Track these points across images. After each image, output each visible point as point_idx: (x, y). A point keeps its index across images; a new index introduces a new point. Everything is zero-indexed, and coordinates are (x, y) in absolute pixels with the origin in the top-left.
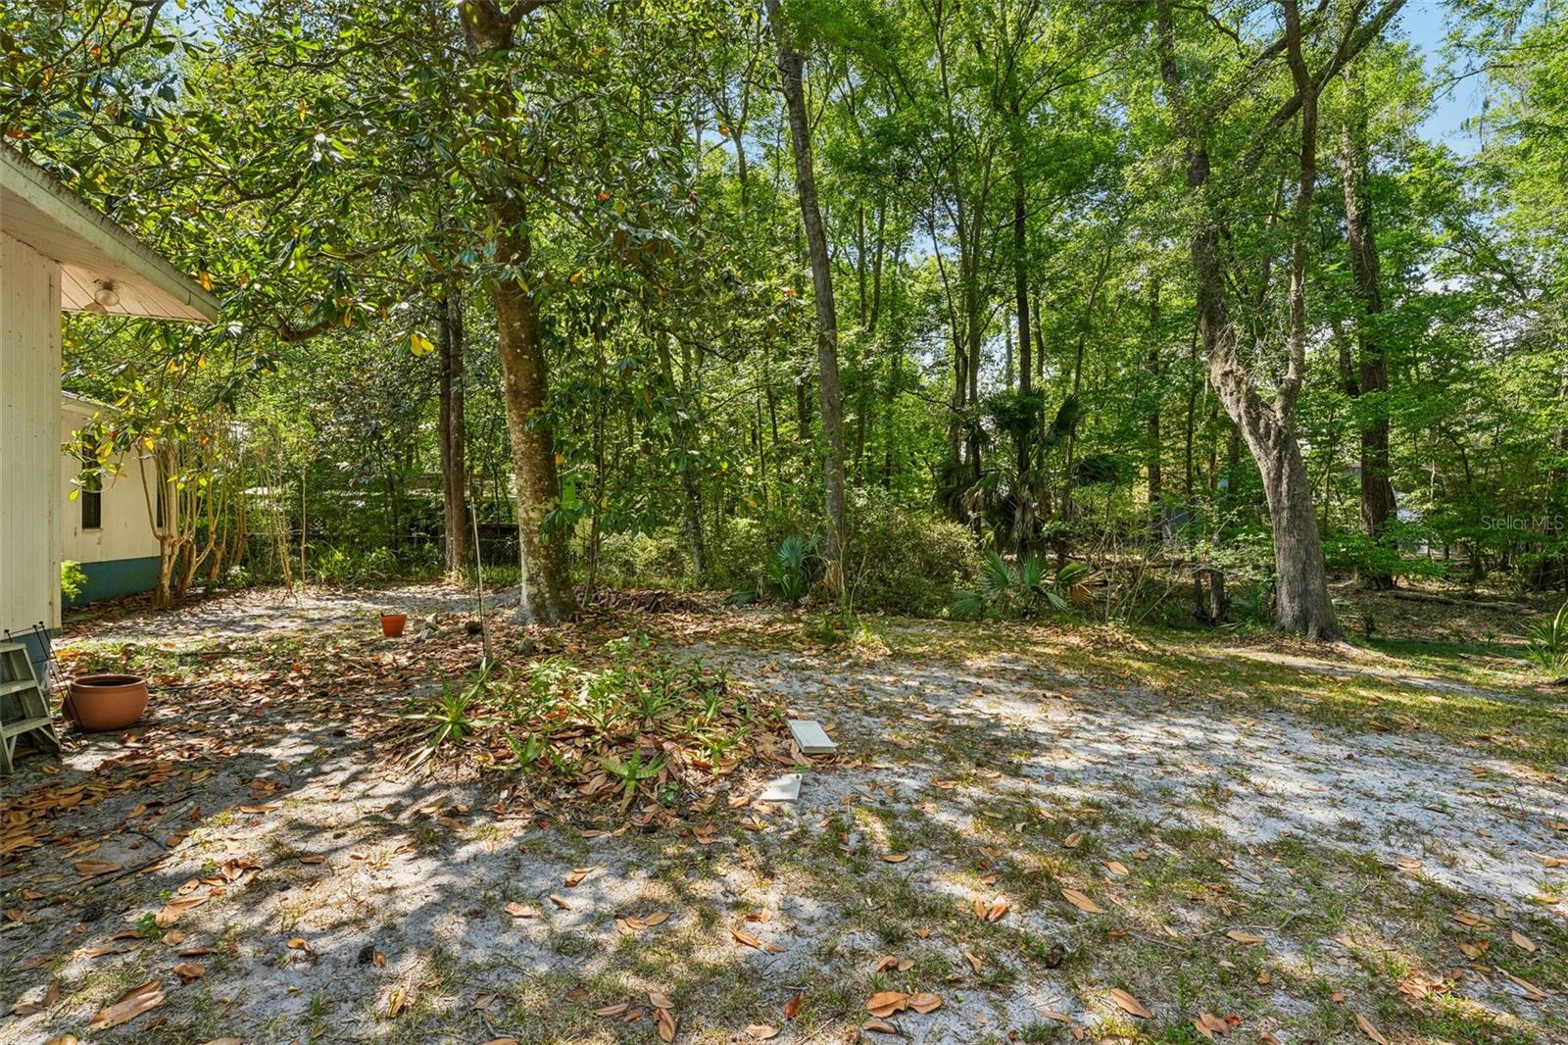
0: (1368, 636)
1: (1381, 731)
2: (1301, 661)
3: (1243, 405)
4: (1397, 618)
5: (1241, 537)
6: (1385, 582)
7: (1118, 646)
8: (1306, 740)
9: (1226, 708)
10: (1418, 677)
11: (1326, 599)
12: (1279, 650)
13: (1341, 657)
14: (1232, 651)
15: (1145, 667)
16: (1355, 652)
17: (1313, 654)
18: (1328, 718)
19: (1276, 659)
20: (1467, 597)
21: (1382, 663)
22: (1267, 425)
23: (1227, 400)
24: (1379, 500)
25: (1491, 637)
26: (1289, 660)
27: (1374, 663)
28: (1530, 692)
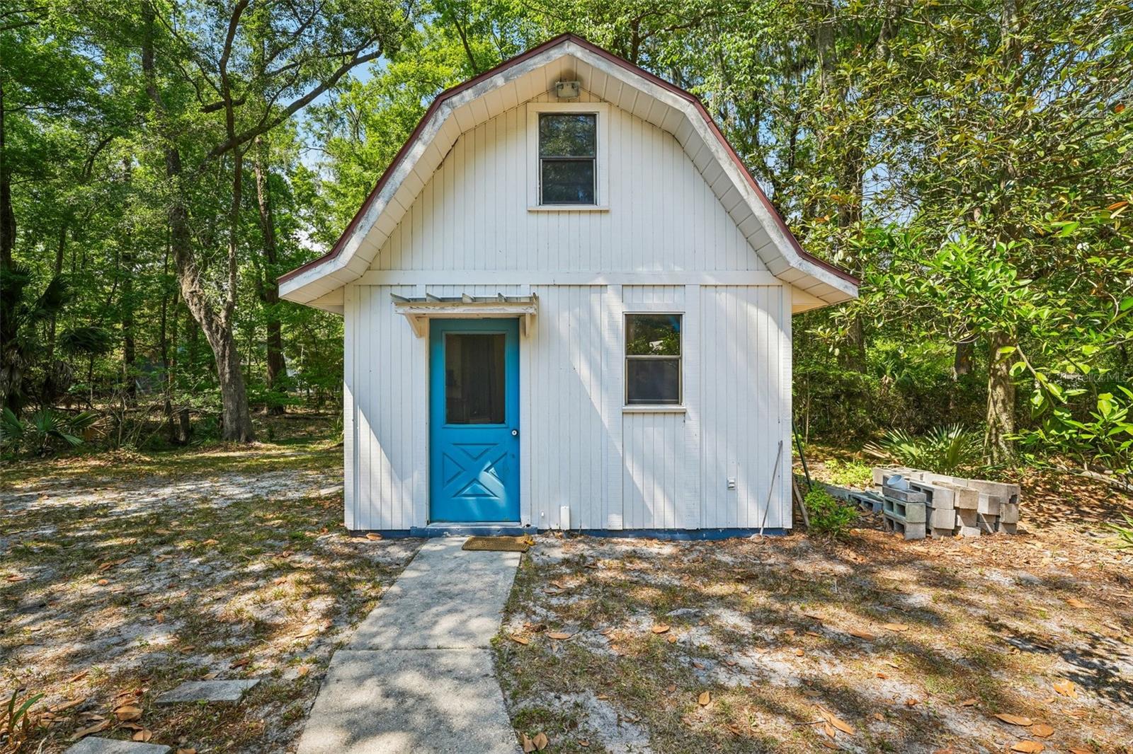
0: (271, 438)
1: (270, 471)
2: (237, 454)
3: (202, 312)
4: (285, 429)
5: (206, 391)
6: (279, 410)
7: (131, 461)
8: (241, 479)
9: (204, 476)
10: (288, 452)
11: (249, 420)
12: (226, 450)
13: (257, 448)
14: (200, 455)
15: (152, 468)
16: (263, 445)
17: (243, 449)
18: (248, 471)
19: (224, 455)
20: (316, 415)
21: (275, 448)
22: (217, 326)
23: (193, 308)
24: (277, 364)
25: (322, 432)
26: (231, 454)
27: (270, 450)
28: (328, 451)
